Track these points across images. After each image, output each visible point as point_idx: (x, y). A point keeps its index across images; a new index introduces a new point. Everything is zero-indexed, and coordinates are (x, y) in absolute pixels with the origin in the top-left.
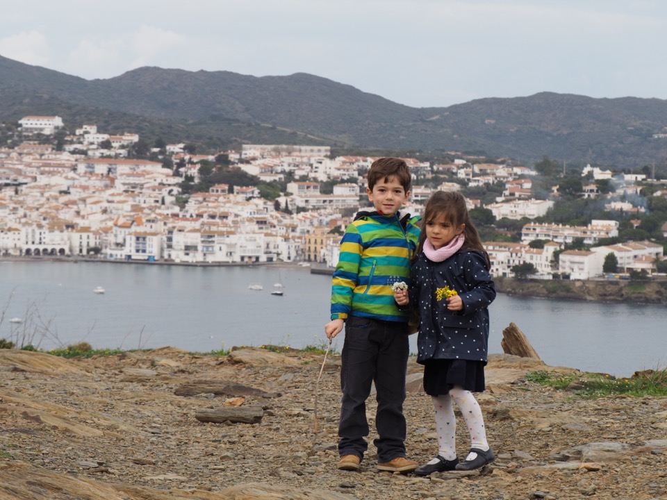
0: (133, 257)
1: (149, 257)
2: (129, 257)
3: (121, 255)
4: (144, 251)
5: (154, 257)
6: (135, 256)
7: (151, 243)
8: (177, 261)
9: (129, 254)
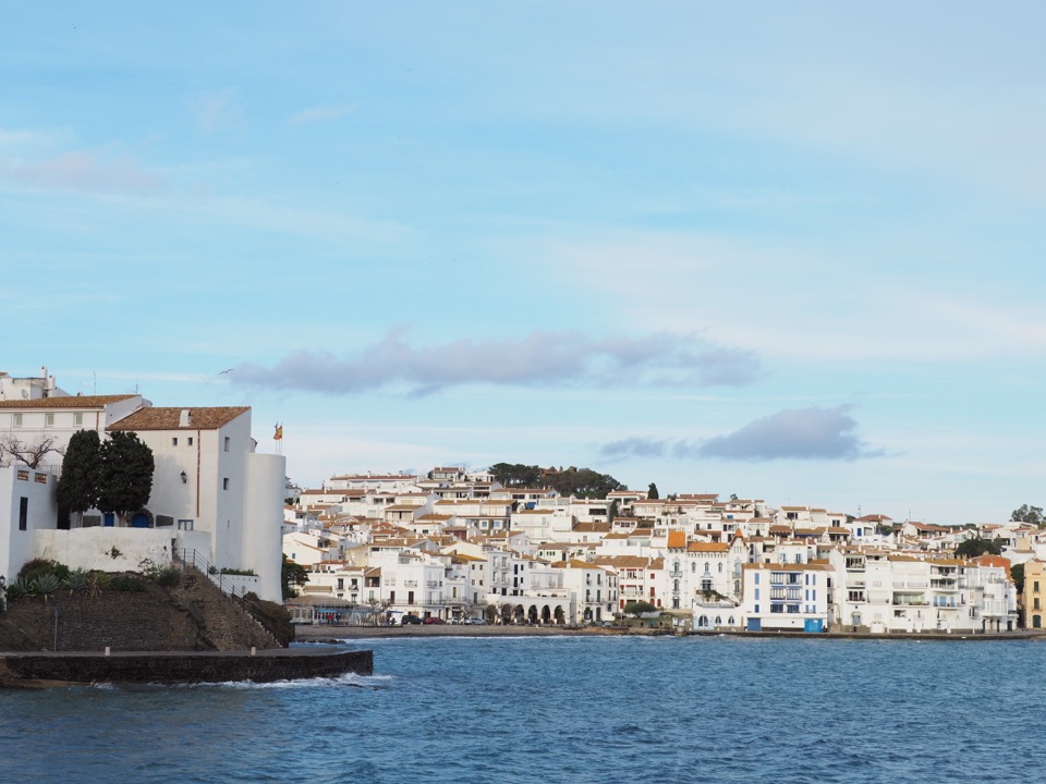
0: (764, 624)
1: (808, 621)
2: (754, 621)
3: (731, 621)
4: (794, 609)
5: (820, 621)
6: (770, 620)
7: (810, 587)
8: (877, 630)
9: (754, 615)
